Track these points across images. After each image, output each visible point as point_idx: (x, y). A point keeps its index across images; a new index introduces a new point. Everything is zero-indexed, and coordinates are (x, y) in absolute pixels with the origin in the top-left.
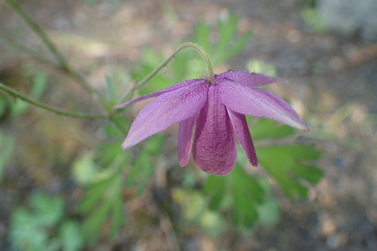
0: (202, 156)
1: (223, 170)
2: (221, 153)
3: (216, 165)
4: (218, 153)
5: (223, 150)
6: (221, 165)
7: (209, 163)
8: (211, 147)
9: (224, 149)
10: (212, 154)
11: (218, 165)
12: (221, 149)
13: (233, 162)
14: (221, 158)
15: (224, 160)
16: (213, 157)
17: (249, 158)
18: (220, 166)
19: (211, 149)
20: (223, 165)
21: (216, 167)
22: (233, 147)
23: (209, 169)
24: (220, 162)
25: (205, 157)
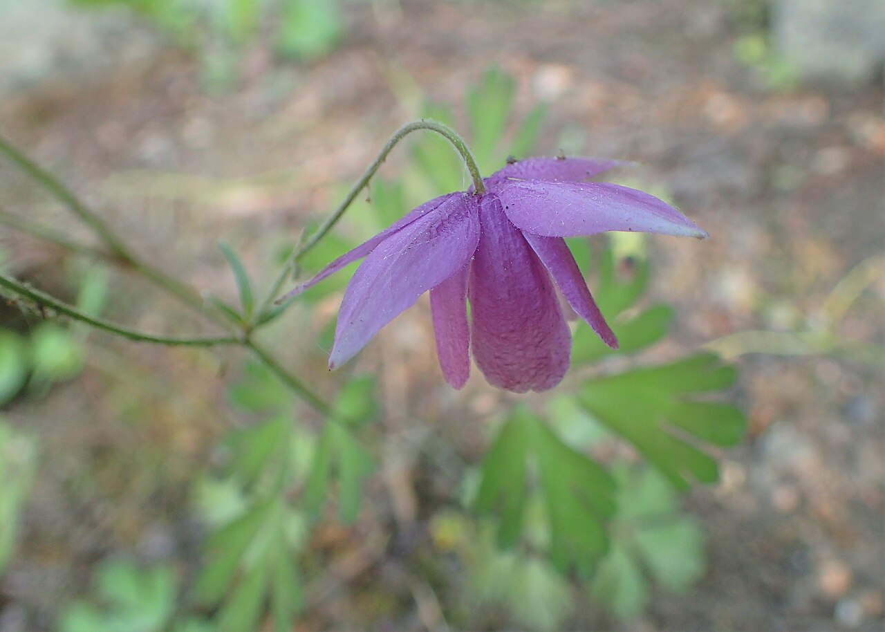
0: (496, 358)
1: (548, 377)
2: (537, 340)
3: (531, 369)
4: (528, 340)
5: (540, 332)
6: (541, 366)
7: (515, 367)
8: (513, 331)
9: (541, 330)
10: (518, 346)
11: (534, 368)
12: (533, 330)
13: (566, 352)
14: (538, 351)
15: (545, 354)
16: (520, 353)
17: (598, 332)
18: (540, 369)
19: (513, 335)
20: (546, 365)
21: (532, 372)
22: (559, 319)
23: (519, 383)
24: (539, 359)
25: (503, 356)
